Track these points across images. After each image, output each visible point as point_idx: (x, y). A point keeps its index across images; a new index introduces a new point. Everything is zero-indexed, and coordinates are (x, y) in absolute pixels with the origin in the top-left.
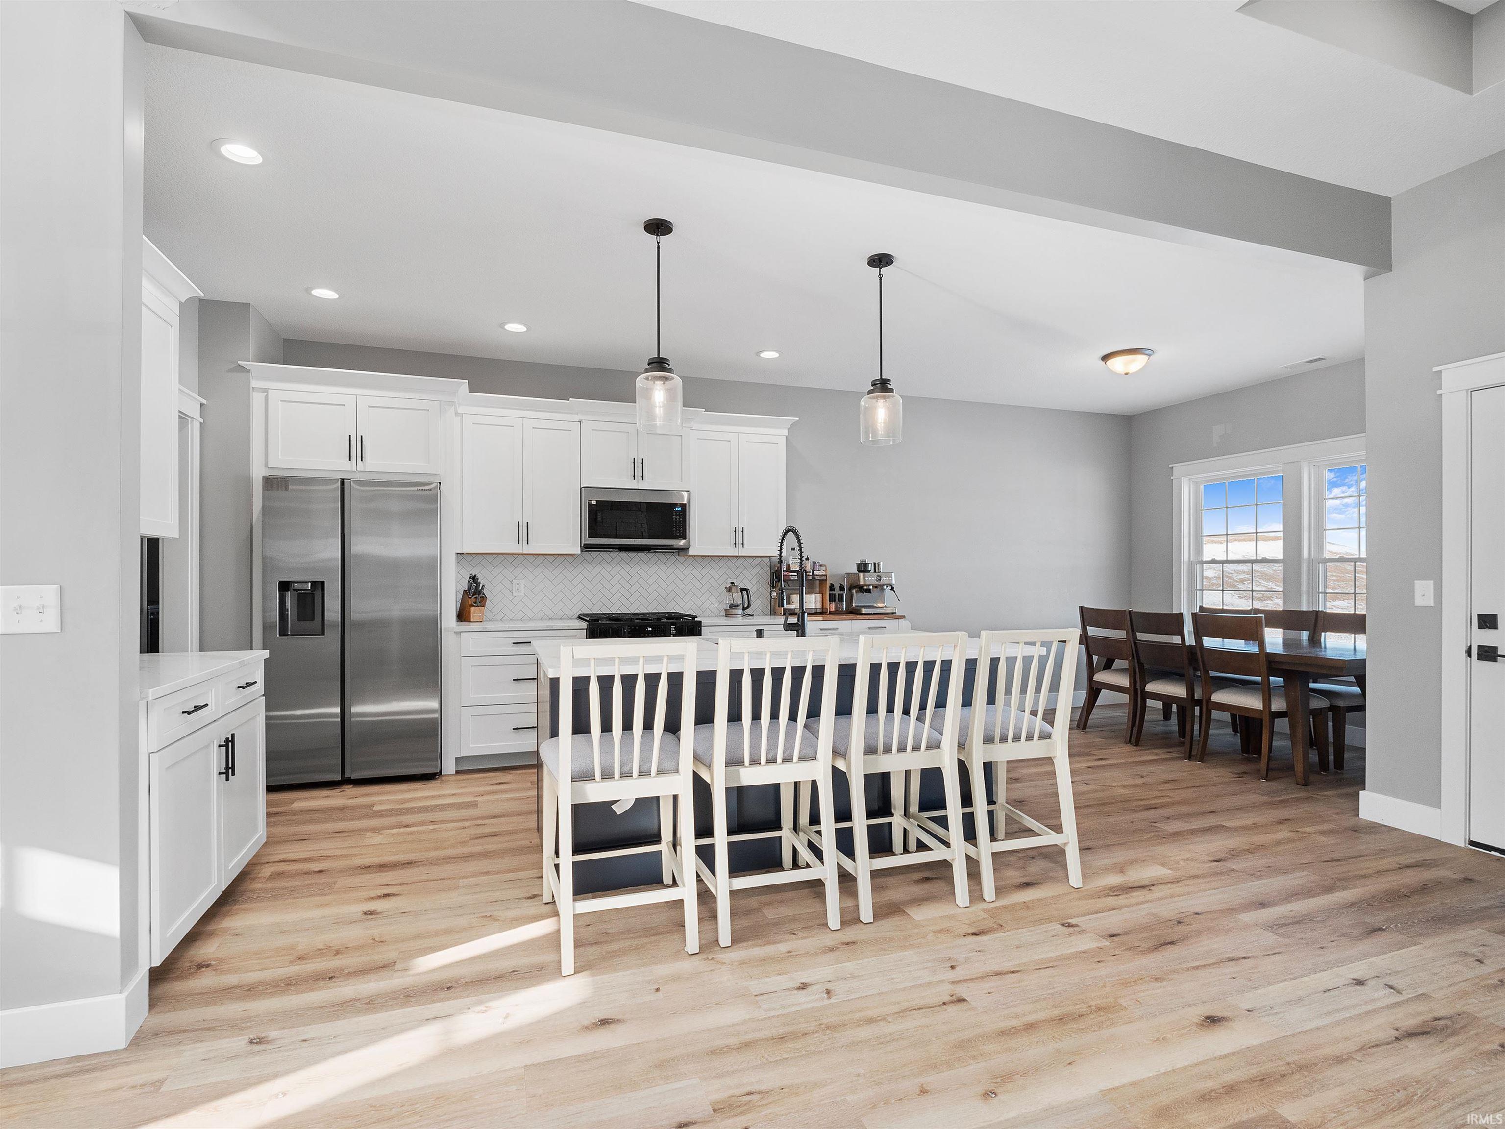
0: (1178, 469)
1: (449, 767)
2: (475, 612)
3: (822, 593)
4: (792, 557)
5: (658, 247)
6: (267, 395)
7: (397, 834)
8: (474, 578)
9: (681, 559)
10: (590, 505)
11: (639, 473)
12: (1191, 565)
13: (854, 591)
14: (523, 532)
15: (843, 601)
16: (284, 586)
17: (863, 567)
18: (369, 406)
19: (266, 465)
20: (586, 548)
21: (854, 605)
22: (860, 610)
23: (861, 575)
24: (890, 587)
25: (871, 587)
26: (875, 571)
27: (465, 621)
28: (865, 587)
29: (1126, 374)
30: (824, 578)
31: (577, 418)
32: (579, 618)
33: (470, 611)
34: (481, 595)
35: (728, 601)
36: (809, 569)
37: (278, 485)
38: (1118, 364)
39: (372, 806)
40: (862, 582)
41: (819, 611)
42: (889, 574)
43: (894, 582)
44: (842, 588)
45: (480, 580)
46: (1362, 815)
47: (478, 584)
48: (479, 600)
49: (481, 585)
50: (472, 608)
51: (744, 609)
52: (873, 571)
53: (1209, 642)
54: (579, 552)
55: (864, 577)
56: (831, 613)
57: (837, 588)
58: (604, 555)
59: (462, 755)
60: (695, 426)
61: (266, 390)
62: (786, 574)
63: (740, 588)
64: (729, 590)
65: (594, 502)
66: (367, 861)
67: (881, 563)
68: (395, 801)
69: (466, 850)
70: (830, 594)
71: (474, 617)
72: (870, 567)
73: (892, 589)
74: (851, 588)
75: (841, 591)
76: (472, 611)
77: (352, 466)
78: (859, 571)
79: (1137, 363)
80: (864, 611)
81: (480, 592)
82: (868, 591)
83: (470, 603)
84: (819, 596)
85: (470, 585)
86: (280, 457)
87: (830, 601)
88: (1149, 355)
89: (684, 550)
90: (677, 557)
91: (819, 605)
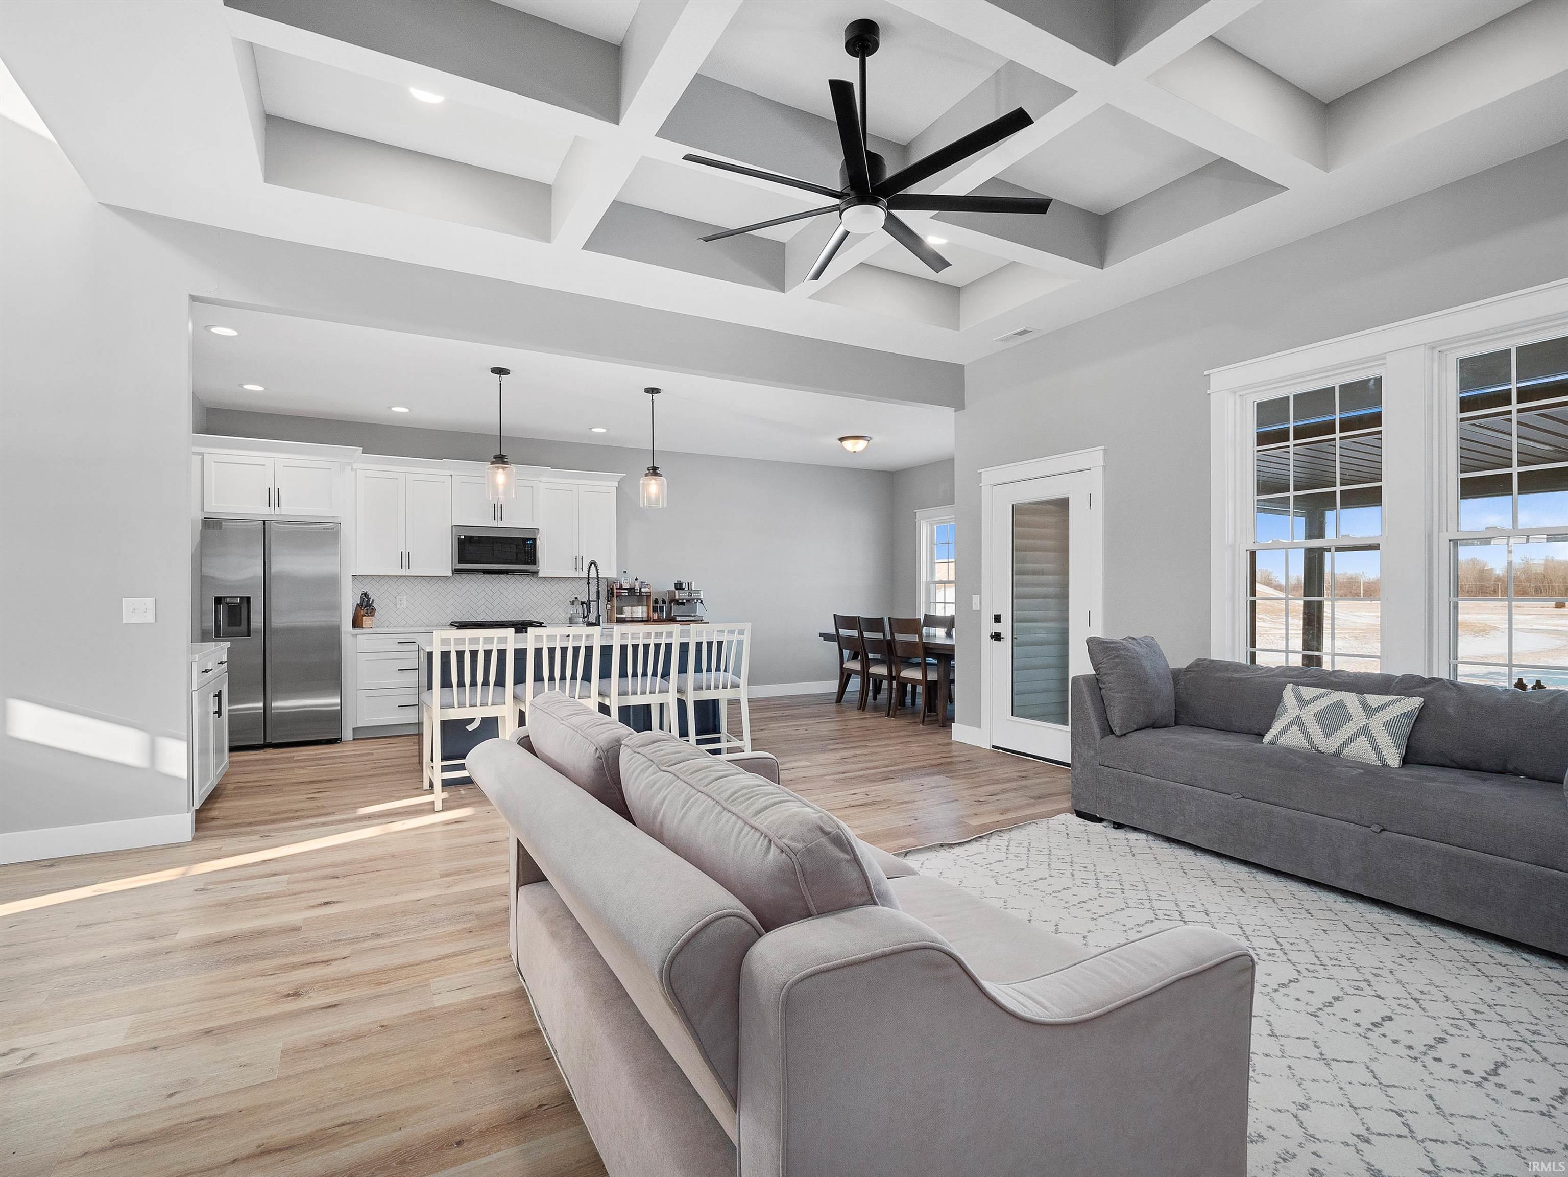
0: (919, 513)
1: (348, 735)
2: (366, 620)
3: (648, 606)
4: (623, 578)
5: (500, 384)
6: (203, 456)
7: (315, 769)
8: (365, 594)
9: (535, 579)
10: (459, 539)
11: (498, 515)
12: (928, 585)
13: (673, 604)
14: (406, 559)
15: (663, 611)
16: (218, 600)
17: (679, 586)
18: (284, 466)
19: (203, 510)
20: (457, 571)
21: (672, 614)
22: (675, 618)
23: (677, 591)
24: (700, 601)
25: (685, 601)
26: (689, 589)
27: (358, 627)
28: (680, 601)
29: (855, 452)
30: (649, 594)
31: (449, 473)
32: (451, 625)
33: (362, 620)
34: (371, 607)
35: (571, 610)
36: (637, 587)
37: (214, 526)
38: (849, 445)
39: (294, 757)
40: (677, 598)
41: (644, 619)
42: (698, 591)
43: (702, 597)
44: (664, 602)
45: (372, 596)
46: (952, 739)
47: (369, 599)
48: (369, 611)
49: (371, 600)
50: (364, 617)
51: (584, 617)
52: (687, 589)
53: (899, 637)
54: (451, 574)
55: (679, 593)
56: (654, 621)
57: (660, 602)
58: (472, 576)
59: (359, 726)
60: (544, 479)
61: (202, 454)
62: (618, 591)
63: (581, 602)
64: (573, 603)
65: (462, 537)
66: (303, 780)
67: (693, 583)
68: (312, 755)
69: (369, 773)
70: (653, 607)
71: (365, 624)
72: (685, 586)
73: (701, 602)
74: (671, 602)
75: (663, 604)
76: (364, 620)
77: (271, 511)
78: (676, 589)
79: (861, 445)
80: (678, 619)
81: (370, 605)
82: (683, 604)
83: (362, 613)
84: (645, 608)
85: (362, 600)
86: (213, 504)
87: (653, 611)
88: (869, 441)
89: (535, 573)
90: (532, 578)
91: (645, 615)
